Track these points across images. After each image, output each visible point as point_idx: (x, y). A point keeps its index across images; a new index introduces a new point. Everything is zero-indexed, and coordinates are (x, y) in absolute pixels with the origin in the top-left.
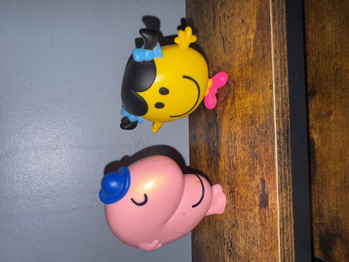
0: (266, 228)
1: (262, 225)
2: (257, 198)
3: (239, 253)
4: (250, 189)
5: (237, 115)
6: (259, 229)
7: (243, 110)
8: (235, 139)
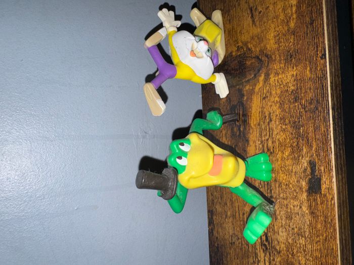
0: (318, 216)
1: (312, 213)
2: (304, 183)
3: (278, 248)
4: (293, 174)
5: (274, 92)
6: (308, 218)
7: (282, 86)
8: (271, 120)
